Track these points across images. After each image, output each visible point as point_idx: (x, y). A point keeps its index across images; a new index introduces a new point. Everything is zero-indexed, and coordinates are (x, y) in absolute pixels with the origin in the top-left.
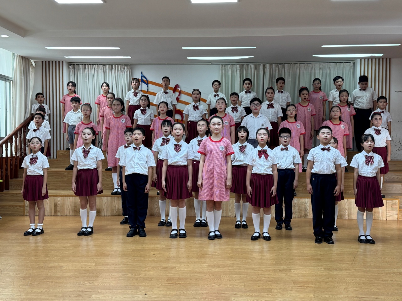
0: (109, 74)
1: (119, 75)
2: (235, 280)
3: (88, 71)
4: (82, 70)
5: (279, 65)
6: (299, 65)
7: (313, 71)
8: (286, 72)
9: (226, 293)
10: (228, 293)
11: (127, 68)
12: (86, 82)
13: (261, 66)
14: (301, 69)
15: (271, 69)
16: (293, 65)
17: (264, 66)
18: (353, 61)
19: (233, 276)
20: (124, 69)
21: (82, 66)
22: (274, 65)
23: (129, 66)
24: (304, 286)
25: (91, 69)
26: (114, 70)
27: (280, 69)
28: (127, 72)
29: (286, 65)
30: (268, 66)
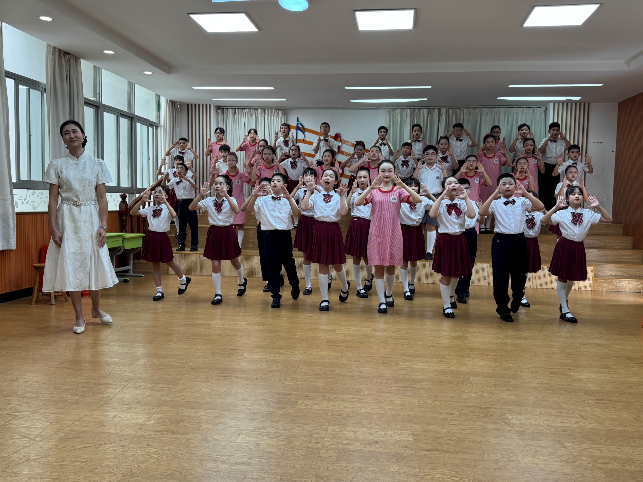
0: (261, 120)
1: (272, 121)
2: (403, 345)
3: (238, 116)
4: (231, 115)
5: (457, 110)
6: (481, 110)
7: (497, 117)
8: (465, 117)
9: (393, 357)
10: (396, 357)
11: (282, 114)
12: (236, 129)
13: (436, 111)
14: (482, 115)
15: (447, 114)
16: (474, 110)
17: (439, 111)
18: (544, 105)
19: (401, 341)
20: (278, 114)
21: (232, 111)
22: (450, 110)
23: (285, 110)
24: (483, 354)
25: (241, 114)
26: (266, 116)
27: (458, 114)
28: (281, 117)
29: (465, 110)
30: (444, 111)
